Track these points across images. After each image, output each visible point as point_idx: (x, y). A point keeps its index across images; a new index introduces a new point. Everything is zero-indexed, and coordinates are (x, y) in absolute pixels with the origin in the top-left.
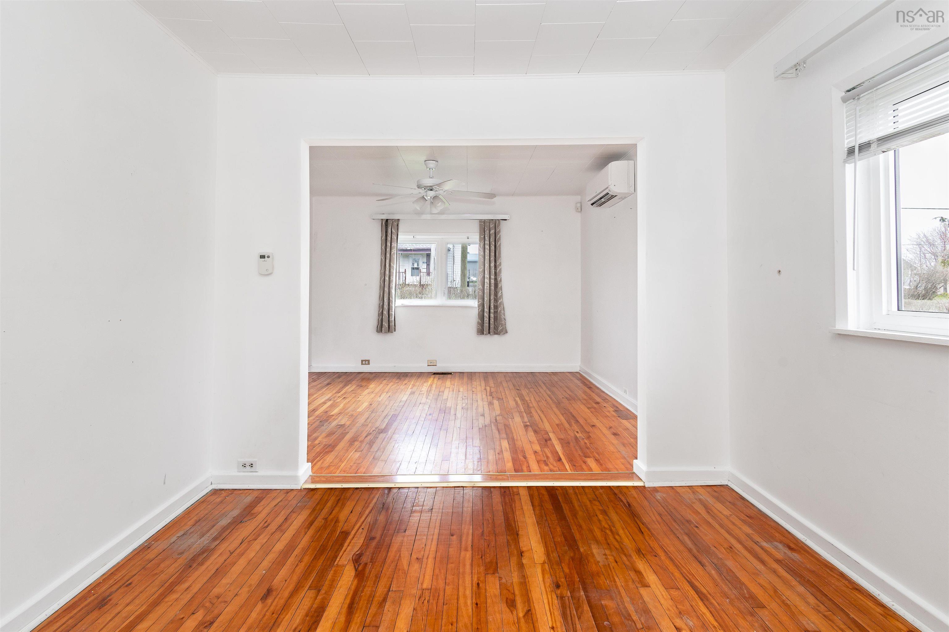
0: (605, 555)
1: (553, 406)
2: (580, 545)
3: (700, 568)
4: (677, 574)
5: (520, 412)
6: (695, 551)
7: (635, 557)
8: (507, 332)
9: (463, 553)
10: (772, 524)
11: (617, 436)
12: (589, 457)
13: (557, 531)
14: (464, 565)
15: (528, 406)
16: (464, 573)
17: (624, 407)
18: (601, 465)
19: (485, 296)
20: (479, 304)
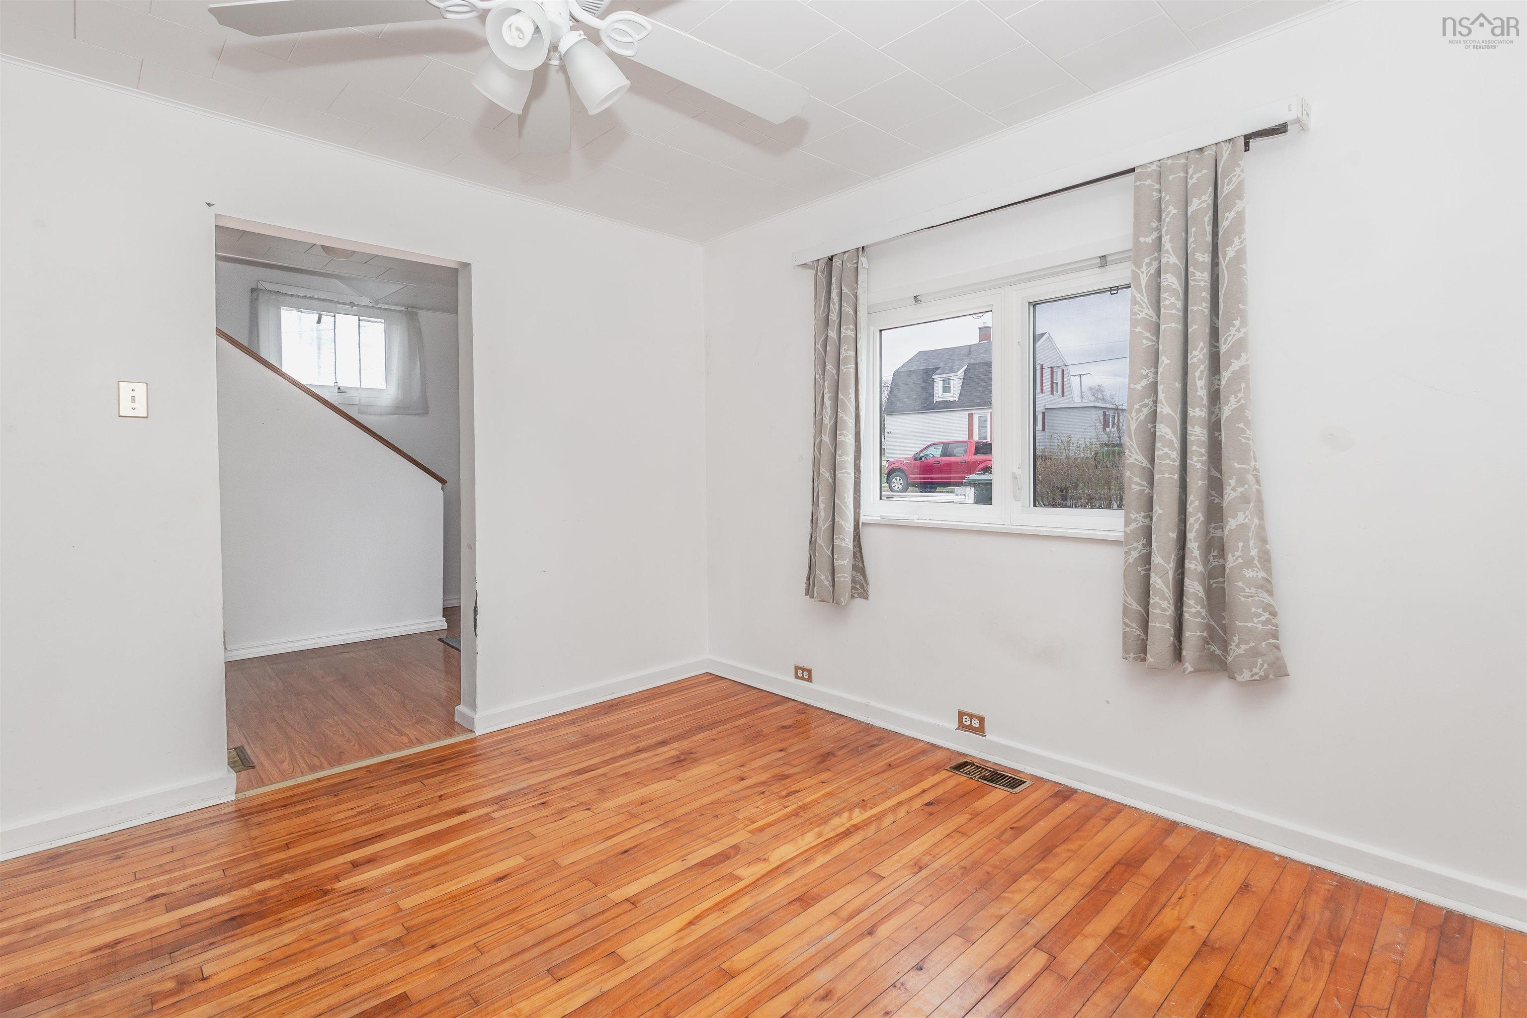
20: (1128, 530)
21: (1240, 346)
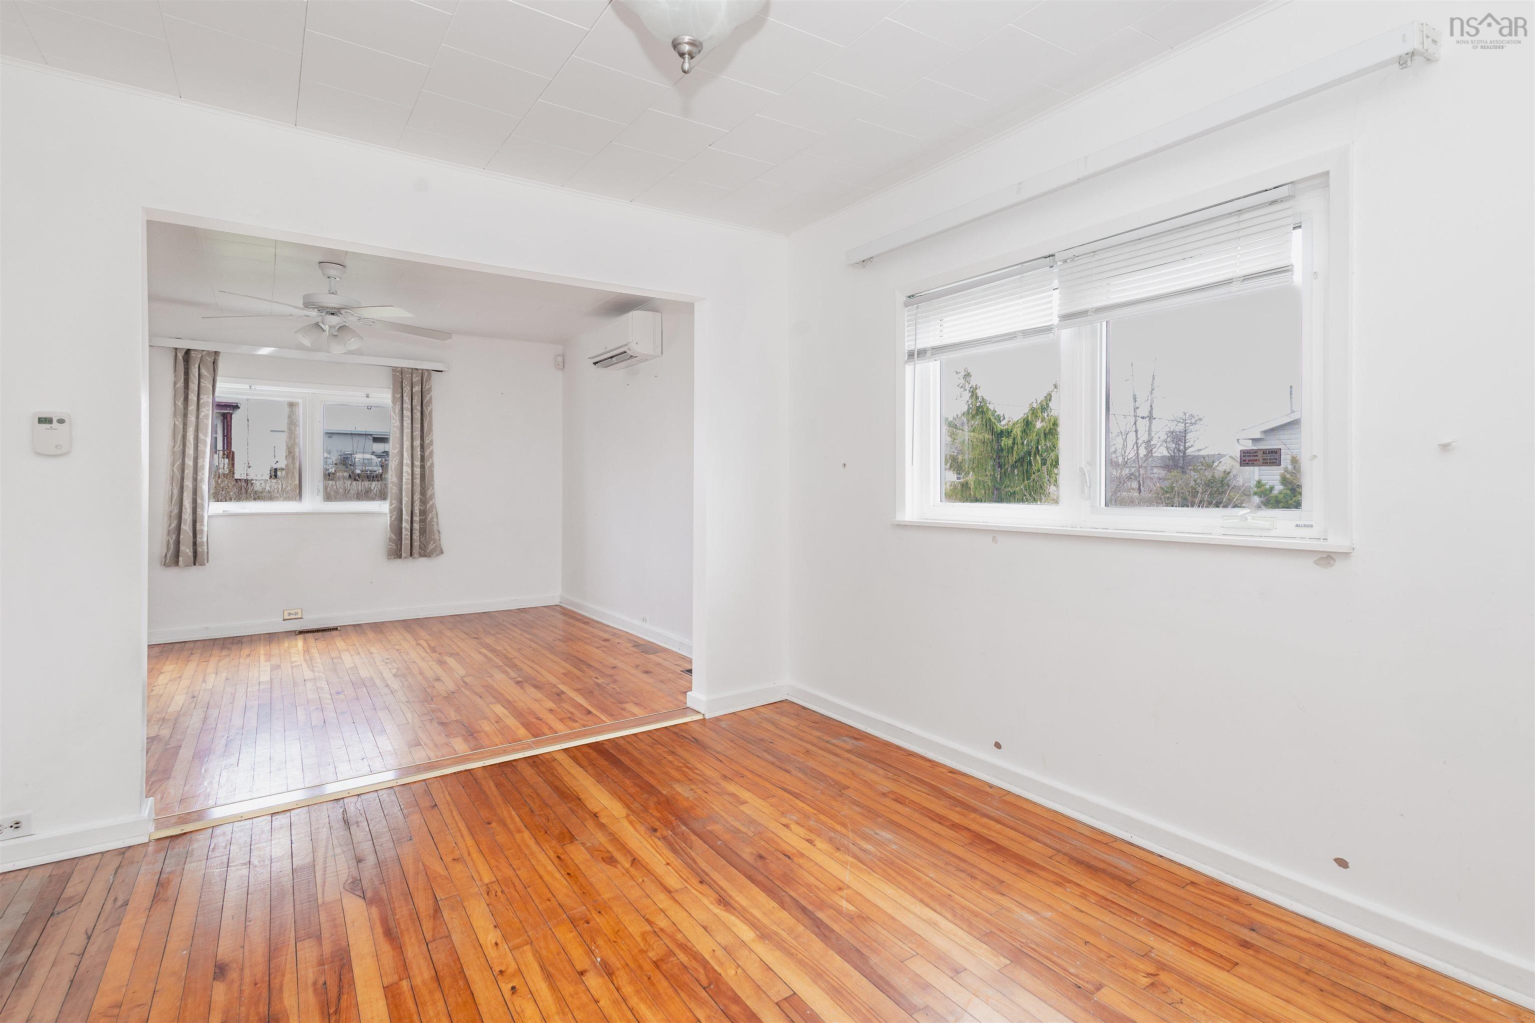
0: (692, 790)
1: (545, 652)
2: (659, 788)
3: (787, 775)
4: (768, 785)
5: (498, 667)
6: (778, 763)
7: (724, 784)
8: (442, 553)
9: (518, 836)
10: (835, 723)
11: (649, 674)
12: (627, 702)
13: (626, 783)
14: (528, 846)
15: (506, 658)
16: (532, 854)
17: (644, 640)
18: (646, 708)
19: (404, 494)
20: (391, 507)
21: (431, 443)
